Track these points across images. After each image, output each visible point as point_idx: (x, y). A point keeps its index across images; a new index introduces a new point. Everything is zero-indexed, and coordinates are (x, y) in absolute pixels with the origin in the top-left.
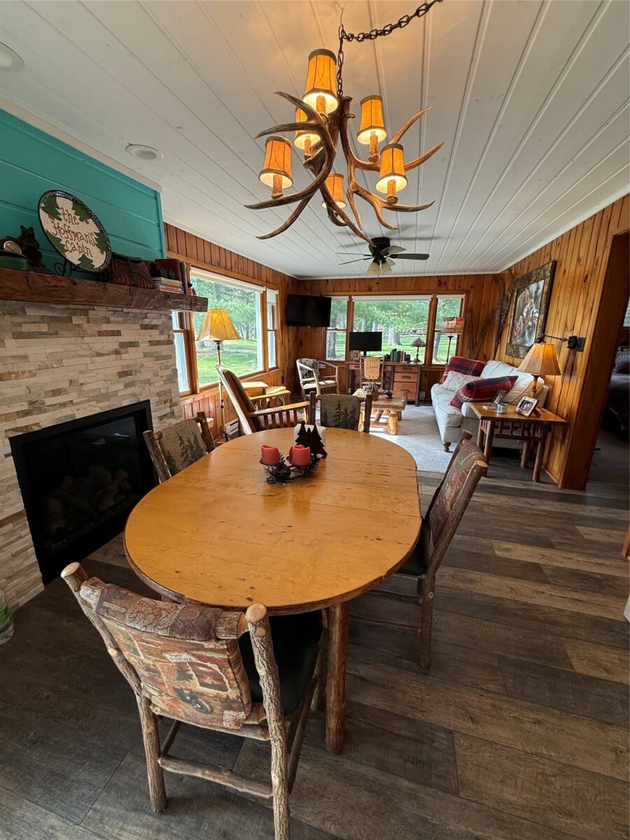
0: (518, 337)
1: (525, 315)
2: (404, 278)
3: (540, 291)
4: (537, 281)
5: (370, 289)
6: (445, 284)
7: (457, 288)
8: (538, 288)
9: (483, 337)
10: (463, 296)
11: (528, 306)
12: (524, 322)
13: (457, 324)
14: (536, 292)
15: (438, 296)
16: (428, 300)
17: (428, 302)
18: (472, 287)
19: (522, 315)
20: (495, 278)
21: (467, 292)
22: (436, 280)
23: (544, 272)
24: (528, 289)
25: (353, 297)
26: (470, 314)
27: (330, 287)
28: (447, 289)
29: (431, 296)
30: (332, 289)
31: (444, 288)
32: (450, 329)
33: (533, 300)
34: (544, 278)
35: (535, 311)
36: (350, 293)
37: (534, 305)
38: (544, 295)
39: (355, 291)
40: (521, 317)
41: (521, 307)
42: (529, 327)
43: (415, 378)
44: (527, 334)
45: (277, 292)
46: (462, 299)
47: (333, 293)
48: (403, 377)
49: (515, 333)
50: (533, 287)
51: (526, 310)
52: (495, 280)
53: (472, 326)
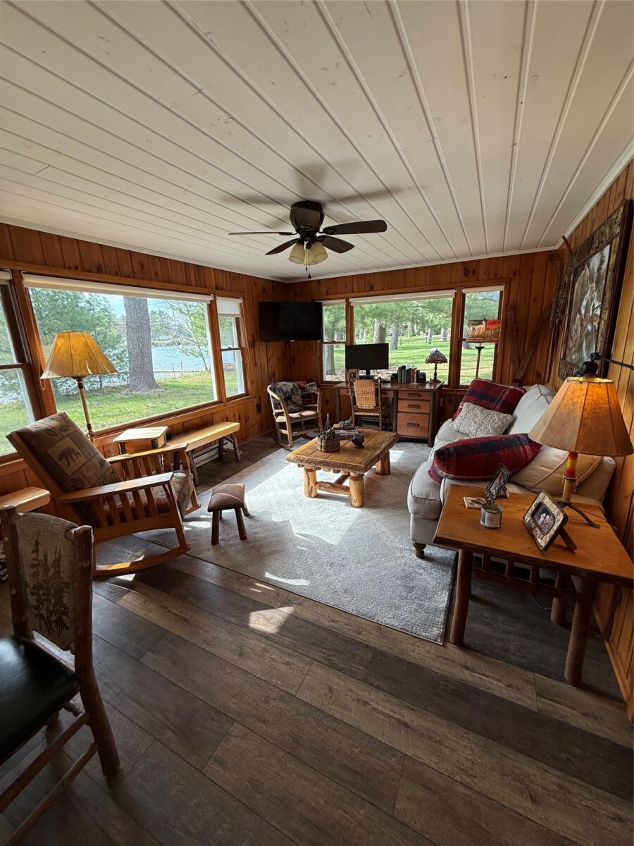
0: (574, 349)
1: (583, 311)
2: (416, 268)
3: (604, 267)
4: (600, 249)
5: (372, 288)
6: (474, 272)
7: (492, 276)
8: (602, 262)
9: (534, 346)
10: (502, 288)
11: (587, 296)
12: (582, 325)
13: (486, 329)
14: (599, 269)
15: (464, 291)
16: (450, 296)
17: (451, 299)
18: (515, 274)
19: (580, 313)
20: (552, 256)
21: (508, 282)
22: (461, 268)
23: (611, 228)
24: (588, 266)
25: (351, 300)
26: (512, 312)
27: (323, 288)
28: (478, 280)
29: (453, 292)
30: (325, 291)
31: (473, 279)
32: (477, 336)
33: (594, 285)
34: (610, 242)
35: (596, 306)
36: (347, 295)
37: (595, 294)
38: (609, 274)
39: (353, 292)
40: (578, 316)
41: (579, 300)
42: (588, 334)
43: (426, 408)
44: (584, 345)
45: (241, 301)
46: (501, 292)
47: (327, 297)
48: (409, 406)
49: (571, 344)
50: (595, 261)
51: (584, 303)
52: (551, 260)
53: (517, 330)
